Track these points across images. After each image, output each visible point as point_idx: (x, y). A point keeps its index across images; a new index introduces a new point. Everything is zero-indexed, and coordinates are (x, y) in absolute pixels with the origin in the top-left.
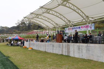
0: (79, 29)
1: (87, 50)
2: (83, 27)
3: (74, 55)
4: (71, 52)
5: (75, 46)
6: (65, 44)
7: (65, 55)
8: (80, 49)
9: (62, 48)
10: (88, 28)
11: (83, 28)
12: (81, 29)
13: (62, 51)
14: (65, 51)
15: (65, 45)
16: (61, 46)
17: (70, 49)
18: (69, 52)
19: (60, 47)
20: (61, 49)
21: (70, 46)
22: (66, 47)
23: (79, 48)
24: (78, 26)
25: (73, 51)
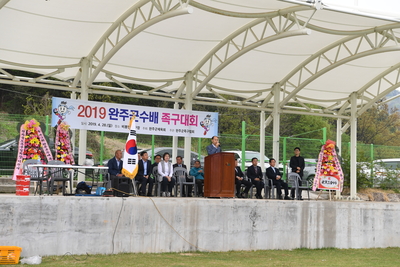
0: (152, 124)
1: (385, 222)
2: (172, 117)
3: (349, 241)
4: (338, 235)
5: (353, 211)
6: (319, 205)
7: (318, 249)
8: (369, 221)
9: (304, 222)
10: (193, 128)
11: (172, 122)
12: (161, 124)
13: (304, 233)
14: (318, 232)
15: (319, 209)
16: (299, 214)
17: (337, 223)
18: (330, 233)
19: (293, 218)
20: (298, 226)
21: (338, 211)
22: (321, 218)
23: (365, 218)
24: (149, 110)
25: (346, 229)
